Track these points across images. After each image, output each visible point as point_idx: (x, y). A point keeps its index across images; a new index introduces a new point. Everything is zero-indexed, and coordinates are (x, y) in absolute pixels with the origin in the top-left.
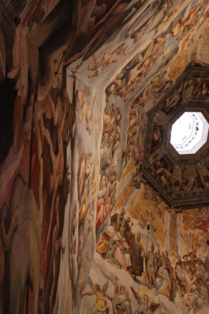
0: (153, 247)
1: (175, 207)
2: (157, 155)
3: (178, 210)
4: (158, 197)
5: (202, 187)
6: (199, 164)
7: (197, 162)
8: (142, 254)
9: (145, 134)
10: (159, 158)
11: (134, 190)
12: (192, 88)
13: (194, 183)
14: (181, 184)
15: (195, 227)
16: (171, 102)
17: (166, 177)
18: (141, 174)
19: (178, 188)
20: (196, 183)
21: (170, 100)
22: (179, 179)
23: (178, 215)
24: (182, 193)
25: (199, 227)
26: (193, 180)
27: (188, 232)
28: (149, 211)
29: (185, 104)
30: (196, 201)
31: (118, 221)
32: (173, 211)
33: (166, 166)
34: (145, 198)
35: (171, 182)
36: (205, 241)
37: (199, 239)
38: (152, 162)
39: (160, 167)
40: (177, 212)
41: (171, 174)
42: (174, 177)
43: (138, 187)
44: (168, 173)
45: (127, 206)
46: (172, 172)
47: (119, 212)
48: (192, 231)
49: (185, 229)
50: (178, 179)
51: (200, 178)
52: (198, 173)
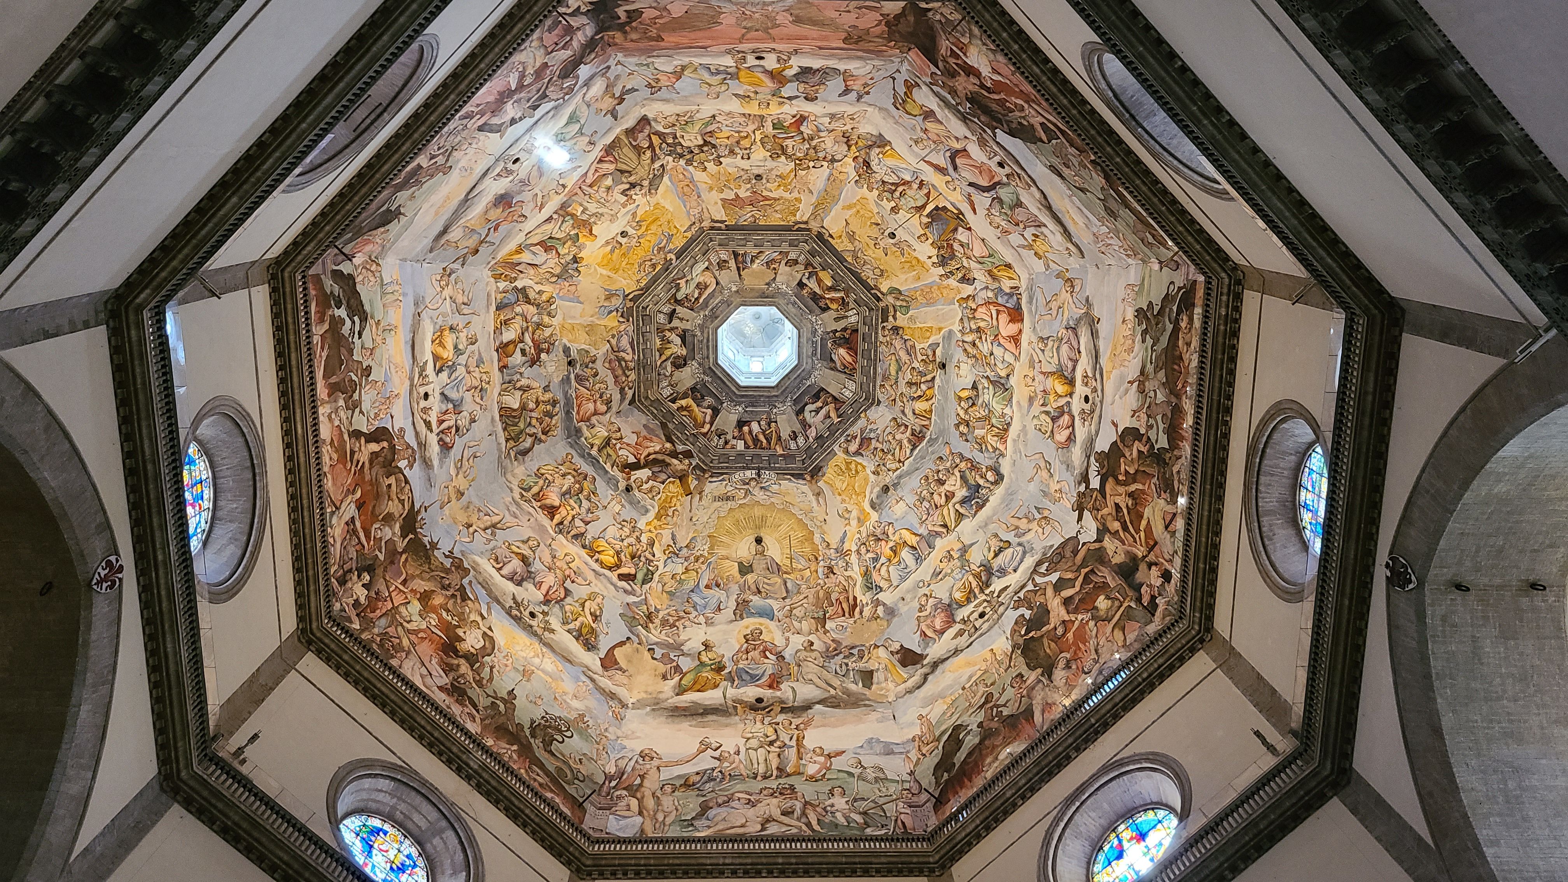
0: (895, 210)
1: (809, 230)
2: (837, 319)
3: (803, 226)
4: (849, 259)
5: (736, 255)
6: (734, 289)
7: (737, 292)
8: (926, 220)
9: (879, 370)
10: (832, 314)
11: (906, 290)
12: (785, 434)
13: (752, 261)
14: (783, 262)
15: (775, 199)
16: (823, 412)
17: (819, 281)
18: (882, 304)
19: (792, 256)
20: (749, 260)
21: (828, 416)
22: (783, 269)
23: (805, 219)
24: (785, 247)
25: (766, 198)
26: (755, 266)
27: (795, 194)
28: (880, 253)
29: (784, 402)
30: (758, 235)
31: (960, 275)
32: (814, 226)
33: (815, 297)
34: (882, 271)
35: (806, 268)
36: (764, 181)
37: (776, 184)
38: (851, 313)
39: (832, 300)
40: (806, 223)
41: (805, 281)
42: (799, 276)
43: (896, 292)
44: (812, 284)
45: (930, 280)
46: (801, 285)
47: (952, 282)
48: (787, 195)
49: (799, 200)
50: (788, 269)
51: (738, 269)
52: (740, 275)
